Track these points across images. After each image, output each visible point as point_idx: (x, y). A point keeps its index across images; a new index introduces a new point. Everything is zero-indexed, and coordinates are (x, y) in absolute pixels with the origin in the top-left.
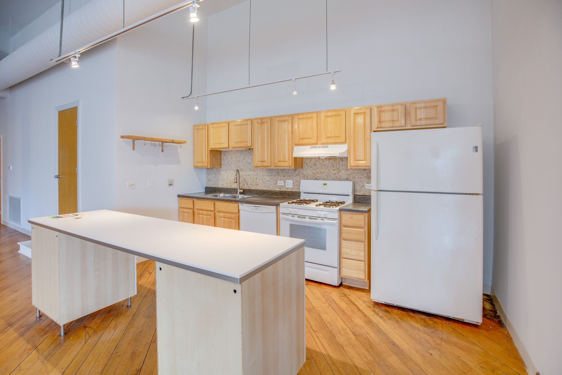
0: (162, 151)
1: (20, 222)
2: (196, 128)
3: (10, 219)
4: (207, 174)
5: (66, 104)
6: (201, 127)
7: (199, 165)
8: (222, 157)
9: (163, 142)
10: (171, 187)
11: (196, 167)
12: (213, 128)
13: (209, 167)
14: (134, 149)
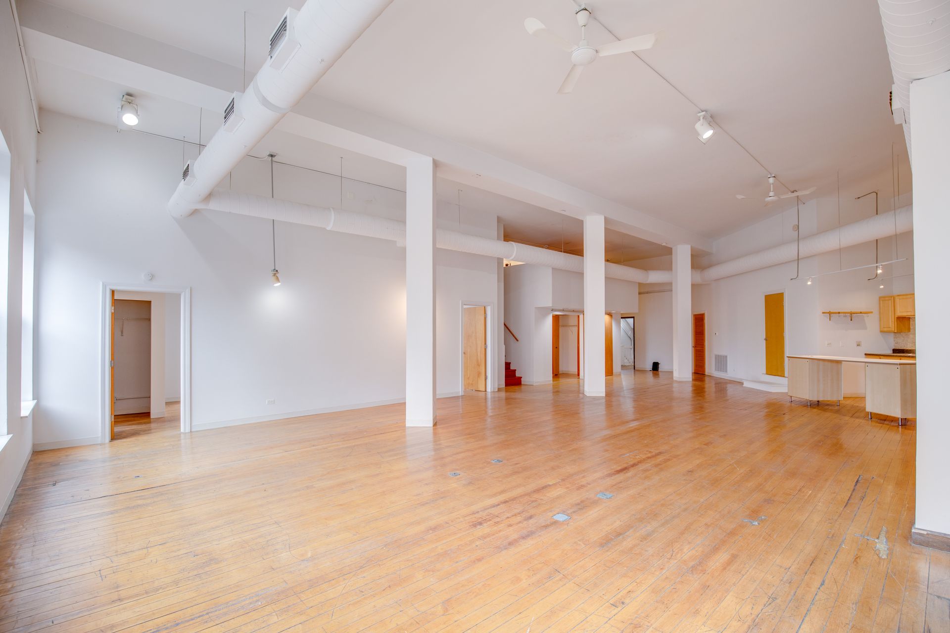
0: (851, 320)
1: (726, 372)
2: (882, 299)
3: (716, 370)
4: (894, 338)
5: (773, 290)
6: (887, 299)
7: (885, 330)
8: (911, 323)
9: (851, 313)
10: (859, 347)
11: (882, 332)
12: (900, 299)
13: (896, 331)
14: (830, 320)
